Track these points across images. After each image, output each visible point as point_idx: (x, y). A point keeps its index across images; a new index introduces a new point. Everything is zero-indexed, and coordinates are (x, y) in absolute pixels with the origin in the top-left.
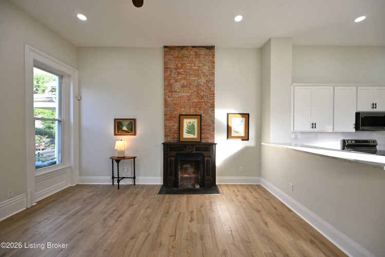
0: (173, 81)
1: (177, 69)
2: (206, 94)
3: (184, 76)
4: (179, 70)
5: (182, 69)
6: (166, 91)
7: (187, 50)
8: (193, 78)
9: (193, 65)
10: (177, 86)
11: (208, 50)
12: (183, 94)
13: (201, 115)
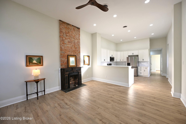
0: (65, 39)
1: (66, 33)
2: (77, 47)
3: (69, 37)
5: (68, 34)
6: (61, 43)
7: (70, 26)
9: (72, 33)
10: (66, 41)
12: (69, 46)
13: (76, 56)
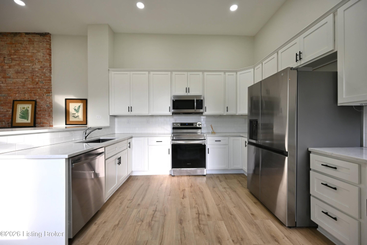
0: (7, 67)
1: (10, 55)
2: (40, 80)
3: (18, 62)
4: (12, 57)
5: (16, 55)
7: (20, 36)
8: (27, 64)
9: (27, 51)
10: (11, 72)
11: (42, 37)
12: (17, 80)
13: (36, 101)
